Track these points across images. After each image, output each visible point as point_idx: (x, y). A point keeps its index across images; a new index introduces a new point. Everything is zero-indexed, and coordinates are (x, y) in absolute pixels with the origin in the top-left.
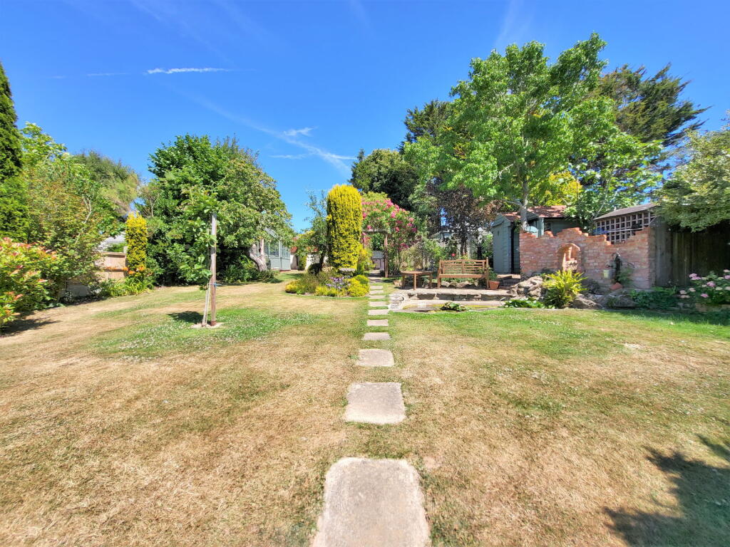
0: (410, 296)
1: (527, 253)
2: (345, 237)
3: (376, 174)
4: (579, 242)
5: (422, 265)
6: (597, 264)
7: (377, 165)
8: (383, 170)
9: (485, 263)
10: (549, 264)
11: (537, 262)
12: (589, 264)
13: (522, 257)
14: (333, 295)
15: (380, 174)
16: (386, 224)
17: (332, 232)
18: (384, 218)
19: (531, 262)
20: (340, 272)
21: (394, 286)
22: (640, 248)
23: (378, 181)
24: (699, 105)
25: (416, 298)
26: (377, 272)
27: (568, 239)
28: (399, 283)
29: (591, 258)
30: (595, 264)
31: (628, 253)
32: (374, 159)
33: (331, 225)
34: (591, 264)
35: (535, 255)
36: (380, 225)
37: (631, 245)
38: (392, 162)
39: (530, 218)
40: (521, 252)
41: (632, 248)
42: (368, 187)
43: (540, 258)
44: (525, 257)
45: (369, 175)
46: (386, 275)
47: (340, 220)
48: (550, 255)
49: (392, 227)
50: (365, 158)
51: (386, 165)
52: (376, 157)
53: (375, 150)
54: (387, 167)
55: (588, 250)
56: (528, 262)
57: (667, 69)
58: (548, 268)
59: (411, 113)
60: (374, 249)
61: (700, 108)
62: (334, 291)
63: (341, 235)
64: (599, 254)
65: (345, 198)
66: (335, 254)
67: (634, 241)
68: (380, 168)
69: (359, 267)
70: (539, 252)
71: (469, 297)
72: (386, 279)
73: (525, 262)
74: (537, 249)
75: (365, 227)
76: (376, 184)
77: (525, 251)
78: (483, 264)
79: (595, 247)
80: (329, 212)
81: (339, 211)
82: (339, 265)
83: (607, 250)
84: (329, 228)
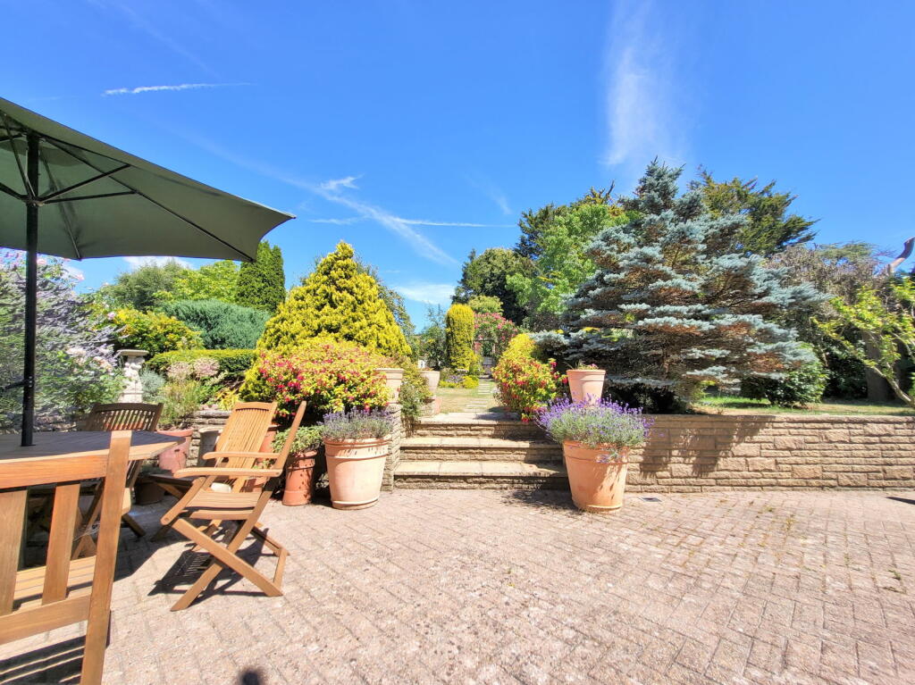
2: (460, 345)
3: (488, 275)
7: (489, 265)
8: (496, 271)
14: (452, 387)
15: (492, 275)
16: (494, 334)
17: (450, 341)
18: (492, 329)
20: (456, 372)
23: (490, 283)
24: (810, 218)
26: (487, 376)
32: (487, 259)
33: (450, 336)
36: (489, 335)
38: (505, 262)
42: (479, 288)
45: (481, 275)
47: (456, 332)
49: (499, 336)
50: (477, 257)
51: (500, 265)
52: (489, 257)
53: (488, 249)
54: (500, 268)
57: (773, 184)
59: (526, 216)
60: (485, 355)
61: (812, 220)
62: (453, 384)
63: (457, 343)
65: (461, 315)
66: (453, 358)
68: (492, 269)
69: (471, 370)
75: (477, 336)
76: (489, 286)
80: (448, 325)
81: (456, 325)
82: (456, 367)
84: (448, 338)
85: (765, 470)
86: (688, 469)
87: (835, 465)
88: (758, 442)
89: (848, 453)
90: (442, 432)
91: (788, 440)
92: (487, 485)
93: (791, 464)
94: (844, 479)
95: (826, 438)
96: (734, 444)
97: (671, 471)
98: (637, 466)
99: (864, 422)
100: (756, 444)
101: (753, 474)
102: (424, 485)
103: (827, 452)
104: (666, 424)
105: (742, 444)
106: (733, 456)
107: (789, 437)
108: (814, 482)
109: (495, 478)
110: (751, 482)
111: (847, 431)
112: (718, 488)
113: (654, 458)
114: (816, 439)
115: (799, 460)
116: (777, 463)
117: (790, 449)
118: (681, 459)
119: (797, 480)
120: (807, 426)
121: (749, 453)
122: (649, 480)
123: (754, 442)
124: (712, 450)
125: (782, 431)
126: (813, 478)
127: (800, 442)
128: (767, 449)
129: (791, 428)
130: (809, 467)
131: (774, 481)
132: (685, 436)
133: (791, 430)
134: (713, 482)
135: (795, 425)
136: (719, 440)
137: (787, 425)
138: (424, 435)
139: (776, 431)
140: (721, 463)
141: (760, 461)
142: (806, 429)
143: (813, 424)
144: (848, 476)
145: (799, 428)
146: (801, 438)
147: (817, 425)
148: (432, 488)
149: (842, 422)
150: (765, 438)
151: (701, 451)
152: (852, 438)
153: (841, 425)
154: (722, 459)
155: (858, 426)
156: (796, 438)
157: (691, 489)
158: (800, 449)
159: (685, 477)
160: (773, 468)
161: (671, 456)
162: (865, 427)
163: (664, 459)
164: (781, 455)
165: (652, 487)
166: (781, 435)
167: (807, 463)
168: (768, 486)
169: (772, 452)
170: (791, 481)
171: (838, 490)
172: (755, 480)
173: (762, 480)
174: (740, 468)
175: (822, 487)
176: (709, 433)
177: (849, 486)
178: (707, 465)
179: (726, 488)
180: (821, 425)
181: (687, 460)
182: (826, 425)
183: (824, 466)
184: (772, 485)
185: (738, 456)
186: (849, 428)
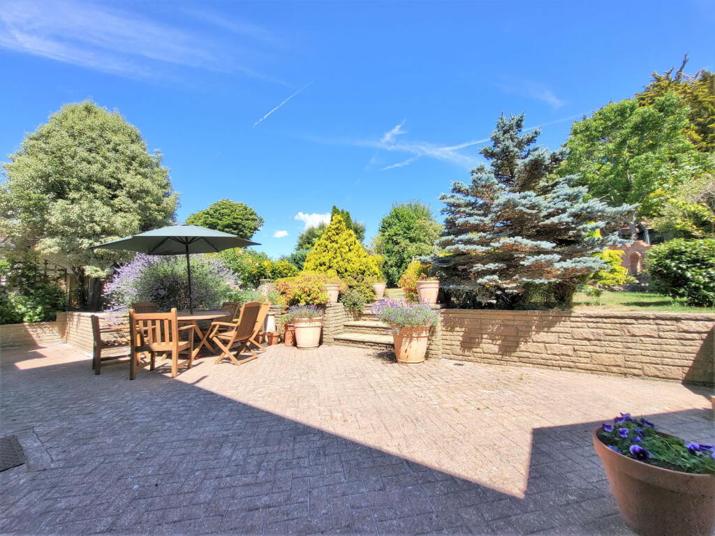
85: (563, 355)
86: (496, 349)
87: (641, 357)
88: (556, 332)
89: (657, 347)
90: (374, 319)
91: (586, 332)
92: (374, 347)
93: (590, 352)
94: (651, 370)
95: (629, 332)
96: (534, 333)
97: (482, 348)
98: (458, 343)
99: (677, 319)
100: (554, 334)
101: (552, 357)
102: (347, 344)
103: (630, 345)
104: (478, 317)
105: (542, 333)
106: (533, 342)
107: (586, 330)
108: (615, 369)
109: (378, 343)
110: (549, 362)
111: (655, 327)
112: (521, 364)
113: (471, 338)
114: (617, 333)
115: (597, 349)
116: (575, 350)
117: (589, 340)
118: (490, 341)
119: (596, 366)
120: (605, 320)
121: (547, 340)
122: (466, 353)
123: (552, 332)
124: (513, 336)
125: (579, 324)
126: (614, 366)
127: (598, 334)
128: (565, 338)
129: (589, 322)
130: (609, 355)
131: (572, 364)
132: (493, 325)
133: (589, 324)
134: (516, 359)
135: (593, 320)
136: (520, 329)
137: (583, 319)
138: (365, 320)
139: (573, 324)
140: (522, 346)
141: (557, 347)
142: (605, 323)
143: (612, 319)
144: (655, 368)
145: (597, 322)
146: (601, 331)
147: (617, 321)
148: (350, 346)
149: (649, 319)
150: (562, 330)
151: (505, 336)
152: (661, 333)
153: (646, 321)
154: (523, 343)
155: (668, 322)
156: (594, 330)
157: (498, 362)
158: (599, 340)
159: (493, 354)
160: (570, 353)
161: (482, 338)
162: (679, 324)
163: (477, 340)
164: (579, 344)
165: (470, 358)
166: (578, 328)
167: (607, 353)
168: (566, 367)
169: (571, 341)
170: (589, 366)
171: (643, 379)
172: (554, 362)
173: (560, 362)
174: (539, 351)
175: (625, 374)
176: (511, 323)
177: (658, 377)
178: (510, 347)
179: (528, 365)
180: (622, 321)
181: (494, 342)
182: (628, 321)
183: (627, 356)
184: (570, 368)
185: (537, 342)
186: (657, 324)
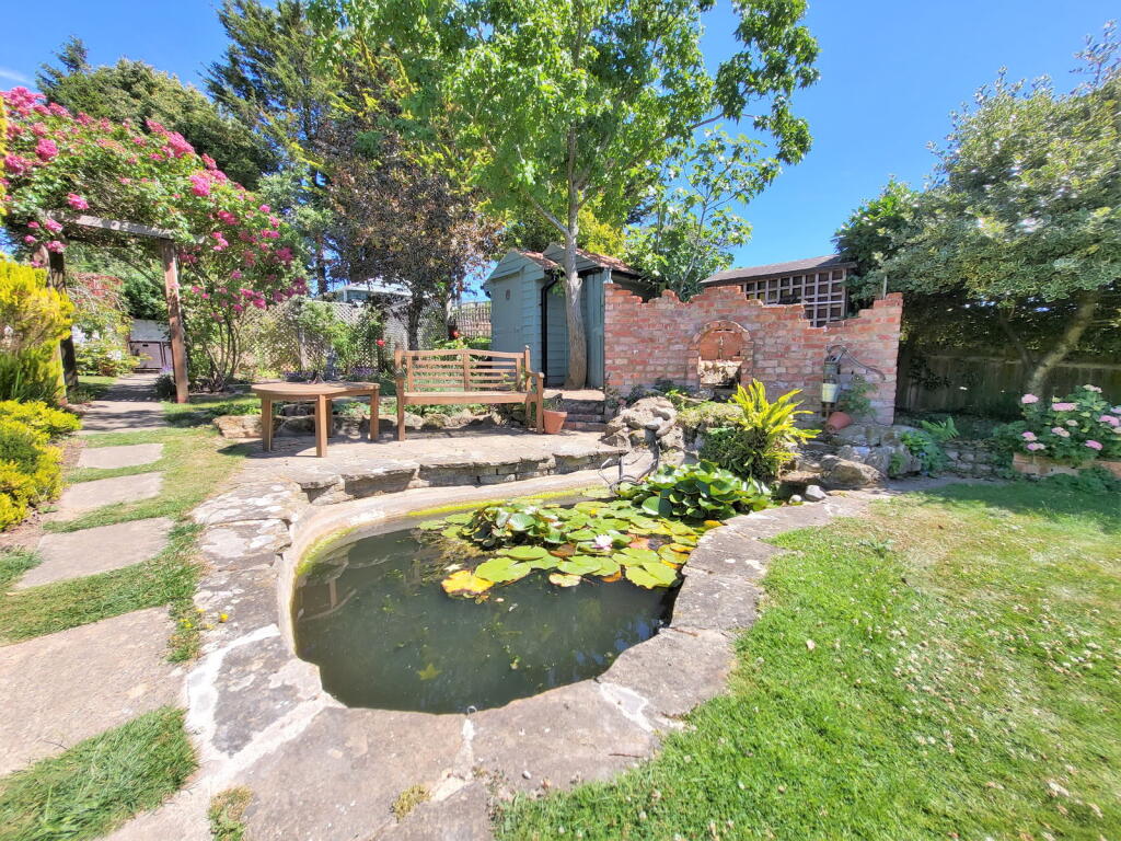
0: (313, 491)
1: (622, 339)
4: (746, 318)
5: (297, 362)
6: (784, 370)
9: (523, 360)
10: (670, 369)
11: (644, 363)
12: (764, 369)
13: (612, 349)
19: (631, 362)
21: (221, 443)
22: (883, 337)
25: (342, 495)
26: (148, 380)
27: (718, 311)
28: (243, 426)
29: (768, 357)
30: (778, 370)
31: (856, 348)
34: (769, 371)
35: (641, 347)
37: (863, 329)
39: (584, 266)
40: (608, 335)
41: (864, 338)
43: (650, 354)
44: (617, 349)
46: (182, 393)
48: (677, 347)
52: (133, 81)
55: (763, 339)
56: (625, 361)
58: (669, 376)
64: (788, 348)
67: (869, 322)
70: (652, 340)
71: (524, 469)
72: (180, 407)
73: (619, 361)
74: (645, 333)
77: (617, 334)
78: (519, 364)
79: (781, 333)
83: (806, 340)
